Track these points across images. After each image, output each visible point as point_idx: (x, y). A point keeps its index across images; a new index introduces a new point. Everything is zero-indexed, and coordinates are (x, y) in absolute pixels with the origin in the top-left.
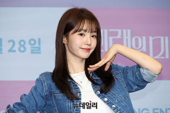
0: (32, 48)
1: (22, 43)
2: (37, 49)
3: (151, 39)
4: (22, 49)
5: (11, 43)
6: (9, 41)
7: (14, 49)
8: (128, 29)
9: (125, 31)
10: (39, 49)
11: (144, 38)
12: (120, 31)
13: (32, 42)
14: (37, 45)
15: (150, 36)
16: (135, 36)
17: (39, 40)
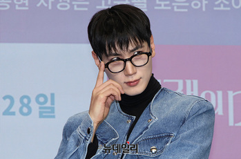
0: (40, 108)
1: (25, 101)
2: (49, 110)
3: (231, 94)
4: (25, 110)
5: (8, 101)
6: (5, 98)
7: (12, 110)
8: (195, 79)
9: (189, 82)
10: (53, 110)
11: (220, 93)
12: (180, 82)
13: (42, 100)
14: (48, 104)
15: (230, 90)
16: (205, 90)
17: (52, 95)
